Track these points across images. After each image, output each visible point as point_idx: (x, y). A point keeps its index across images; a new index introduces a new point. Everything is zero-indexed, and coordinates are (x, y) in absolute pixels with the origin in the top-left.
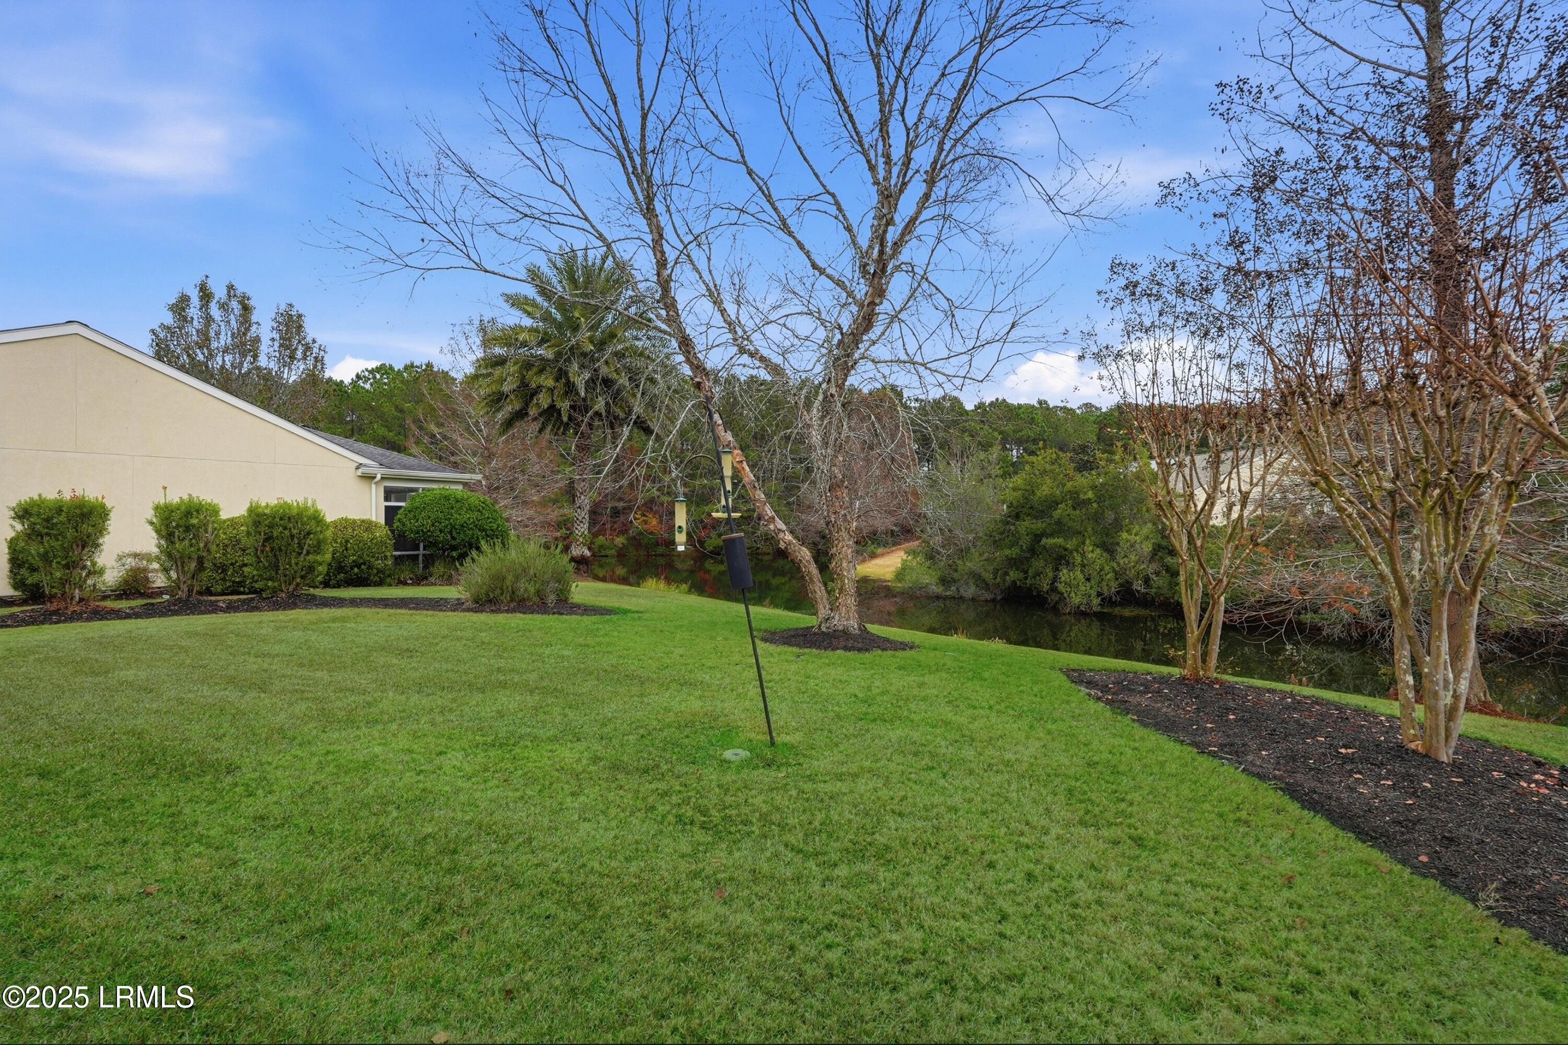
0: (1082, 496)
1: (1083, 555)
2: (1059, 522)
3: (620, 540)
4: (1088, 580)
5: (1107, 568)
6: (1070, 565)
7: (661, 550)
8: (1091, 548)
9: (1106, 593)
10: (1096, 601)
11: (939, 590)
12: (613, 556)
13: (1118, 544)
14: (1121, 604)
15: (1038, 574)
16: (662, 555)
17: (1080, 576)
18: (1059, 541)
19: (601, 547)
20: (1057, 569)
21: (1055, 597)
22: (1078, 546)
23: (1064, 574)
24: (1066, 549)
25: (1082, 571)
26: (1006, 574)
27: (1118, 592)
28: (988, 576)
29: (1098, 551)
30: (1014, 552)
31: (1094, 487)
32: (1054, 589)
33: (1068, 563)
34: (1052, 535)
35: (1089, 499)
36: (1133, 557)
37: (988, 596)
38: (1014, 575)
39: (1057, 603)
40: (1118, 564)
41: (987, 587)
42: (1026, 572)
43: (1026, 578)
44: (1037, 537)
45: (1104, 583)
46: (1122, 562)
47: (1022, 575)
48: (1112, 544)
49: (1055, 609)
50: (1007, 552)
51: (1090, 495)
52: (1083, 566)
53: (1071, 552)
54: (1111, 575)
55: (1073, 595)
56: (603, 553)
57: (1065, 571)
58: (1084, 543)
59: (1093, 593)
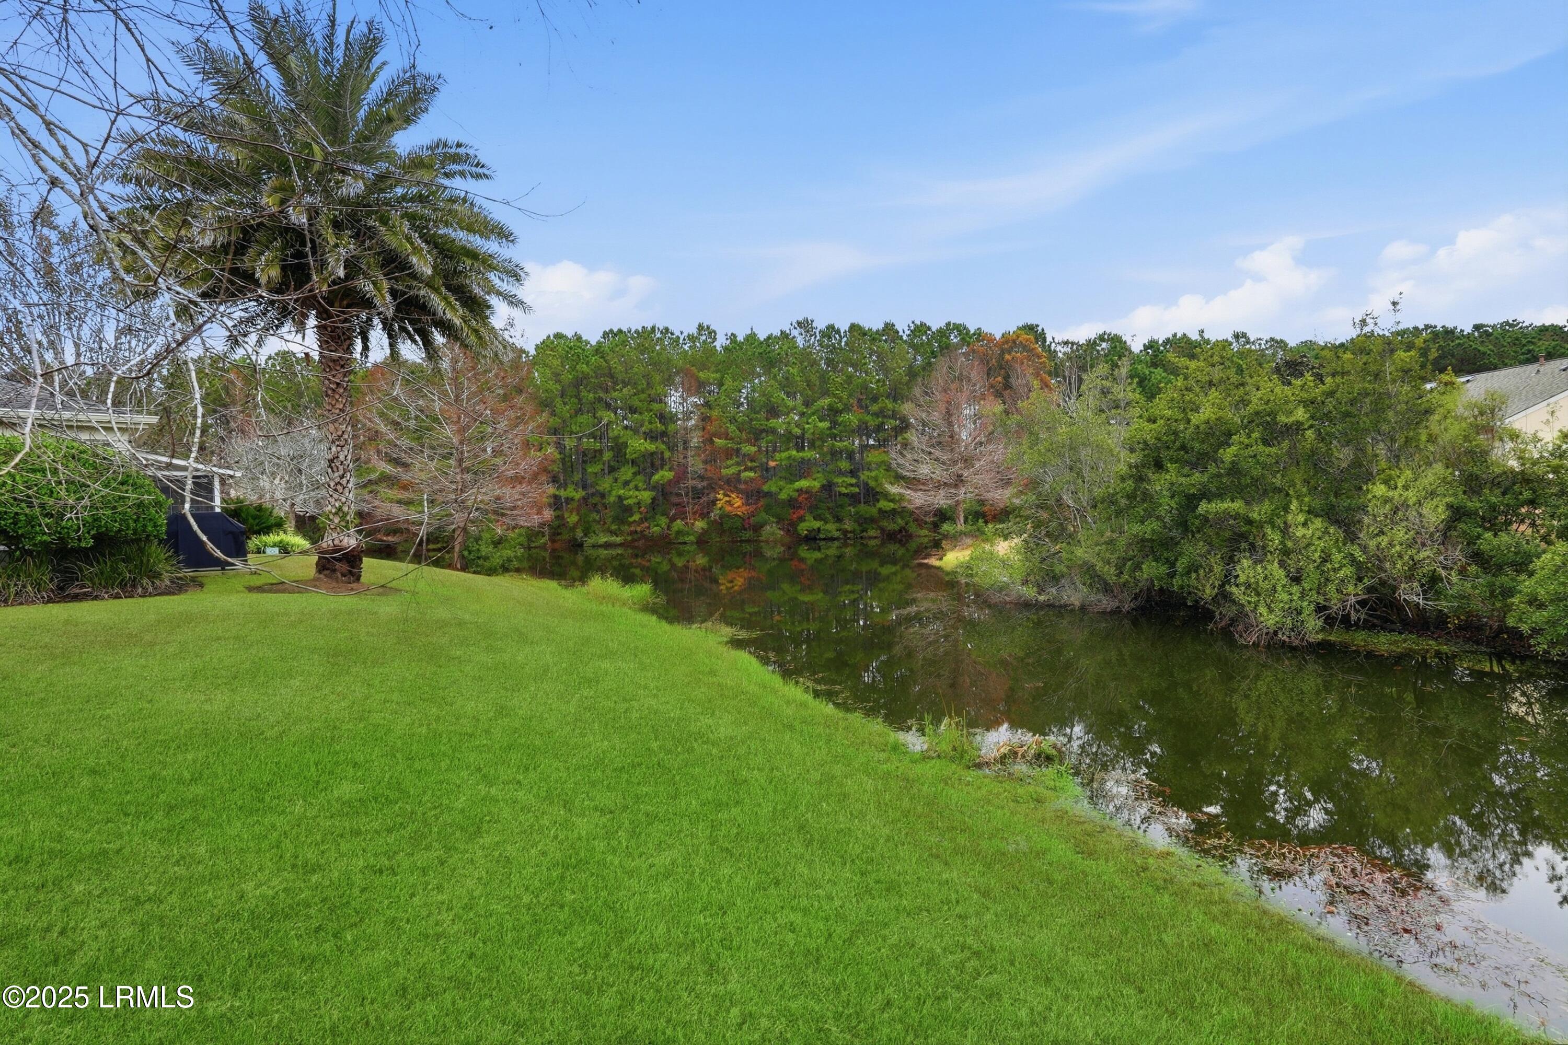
0: (1283, 419)
1: (1285, 531)
2: (1235, 470)
3: (700, 525)
4: (1296, 580)
5: (1337, 557)
6: (1258, 552)
7: (748, 534)
8: (1301, 518)
9: (1335, 605)
10: (1313, 625)
11: (1029, 592)
12: (692, 543)
13: (1363, 508)
14: (1368, 626)
15: (1193, 568)
16: (748, 541)
17: (1279, 573)
18: (1237, 506)
19: (679, 533)
20: (1230, 560)
21: (1230, 611)
22: (1274, 513)
23: (1245, 568)
24: (1250, 522)
25: (1282, 564)
26: (1138, 567)
27: (1363, 603)
28: (1109, 572)
29: (1318, 523)
30: (1150, 527)
31: (1308, 403)
32: (1223, 596)
33: (1253, 547)
34: (1220, 496)
35: (1299, 424)
36: (1400, 534)
37: (1107, 603)
38: (1151, 570)
39: (1233, 621)
40: (1364, 549)
41: (1107, 589)
42: (1173, 565)
43: (1172, 575)
44: (1191, 501)
45: (1331, 588)
46: (1372, 544)
47: (1164, 569)
48: (1349, 509)
49: (1227, 634)
50: (1136, 528)
51: (1300, 414)
52: (1286, 552)
53: (1260, 525)
54: (1347, 571)
55: (1262, 610)
56: (681, 540)
57: (1246, 563)
58: (1286, 509)
59: (1308, 609)
